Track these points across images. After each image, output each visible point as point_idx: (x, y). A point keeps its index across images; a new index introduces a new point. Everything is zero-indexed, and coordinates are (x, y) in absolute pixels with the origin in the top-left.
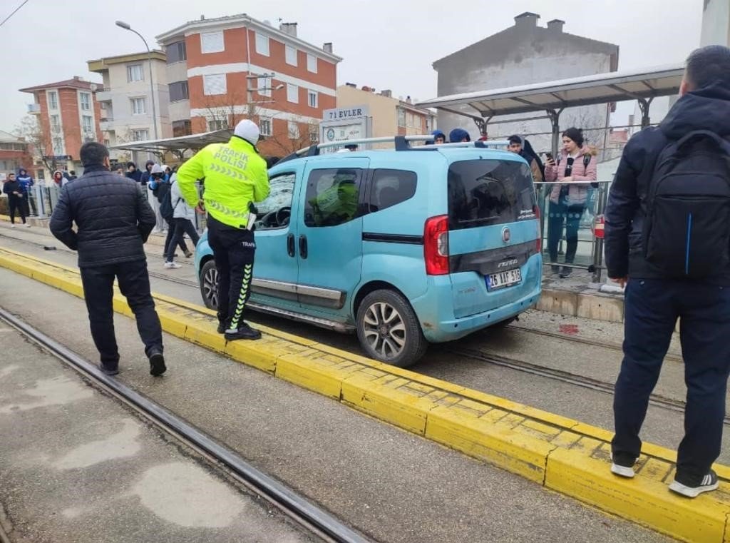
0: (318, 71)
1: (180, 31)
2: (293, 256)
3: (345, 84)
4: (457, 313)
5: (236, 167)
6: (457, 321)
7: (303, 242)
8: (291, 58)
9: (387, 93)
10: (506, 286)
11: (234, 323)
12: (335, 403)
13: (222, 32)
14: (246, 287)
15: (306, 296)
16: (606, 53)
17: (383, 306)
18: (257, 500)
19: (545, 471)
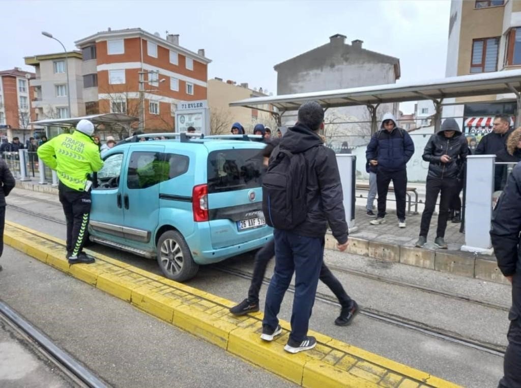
0: (194, 69)
1: (92, 39)
2: (121, 207)
3: (214, 78)
4: (214, 246)
5: (76, 152)
6: (214, 251)
7: (127, 199)
8: (174, 59)
9: (245, 86)
10: (253, 228)
11: (75, 252)
12: (127, 304)
13: (123, 40)
14: (84, 228)
15: (128, 234)
16: (391, 63)
17: (171, 241)
18: (47, 363)
19: (228, 341)
